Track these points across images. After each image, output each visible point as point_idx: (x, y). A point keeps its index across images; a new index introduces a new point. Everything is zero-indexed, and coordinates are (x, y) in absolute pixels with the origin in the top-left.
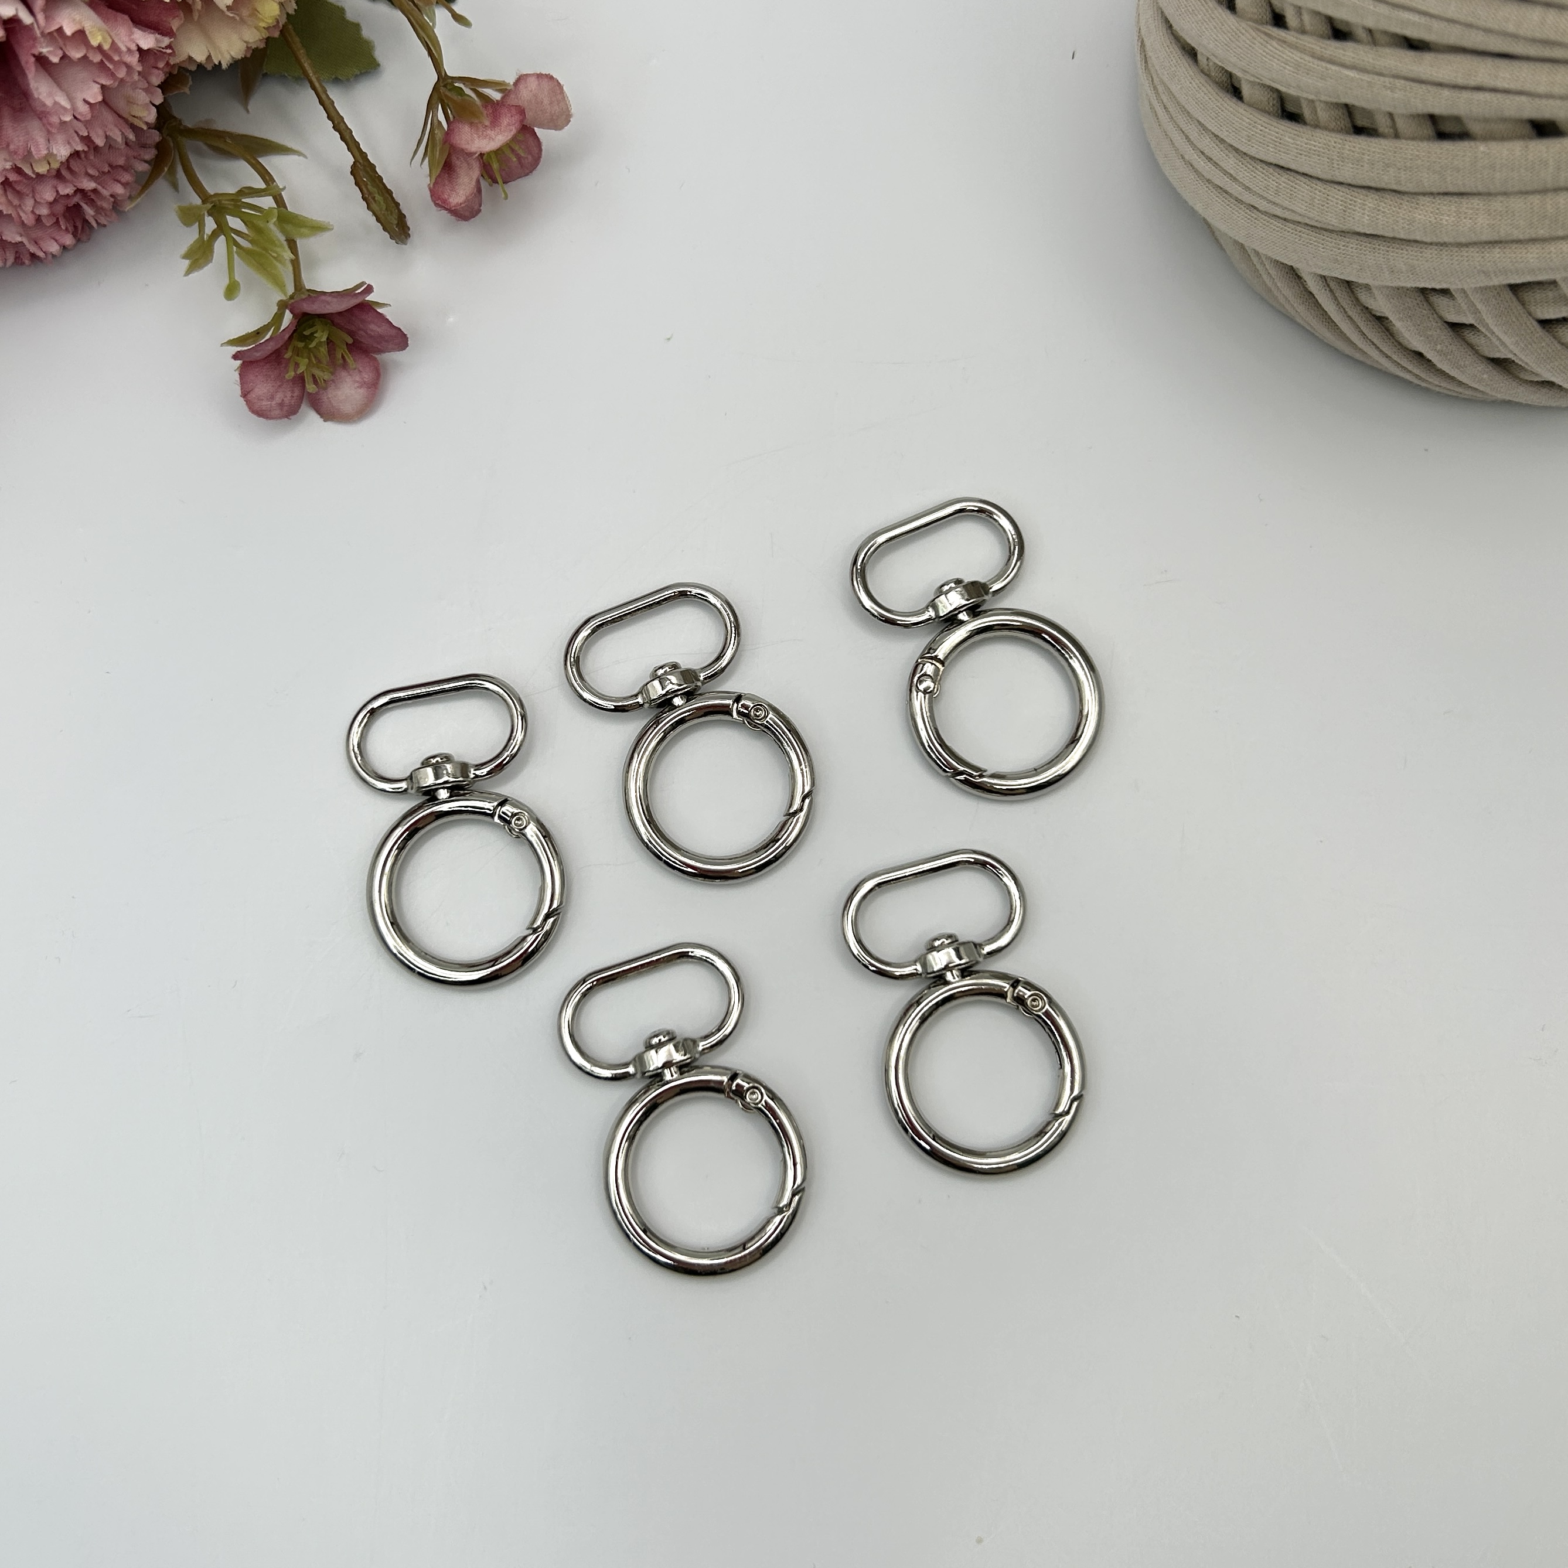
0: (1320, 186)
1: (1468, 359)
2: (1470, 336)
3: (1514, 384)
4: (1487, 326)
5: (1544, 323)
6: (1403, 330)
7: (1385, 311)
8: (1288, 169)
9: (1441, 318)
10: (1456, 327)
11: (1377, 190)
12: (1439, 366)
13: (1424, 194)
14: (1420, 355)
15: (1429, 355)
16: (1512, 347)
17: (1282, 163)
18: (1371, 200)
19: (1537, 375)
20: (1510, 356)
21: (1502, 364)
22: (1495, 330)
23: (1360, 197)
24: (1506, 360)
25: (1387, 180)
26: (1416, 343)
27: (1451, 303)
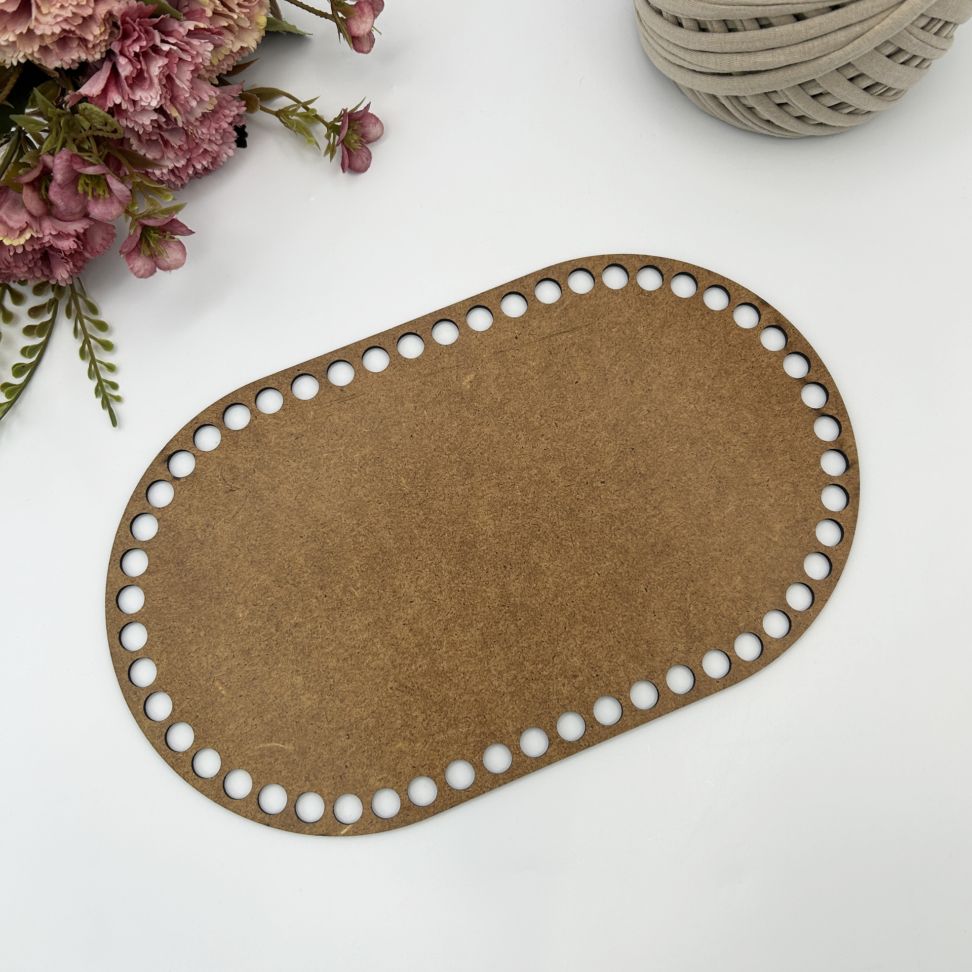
0: (718, 55)
1: (788, 118)
2: (785, 107)
3: (807, 126)
4: (793, 103)
5: (814, 97)
6: (760, 111)
7: (752, 104)
8: (705, 52)
9: (773, 102)
10: (780, 105)
11: (740, 53)
12: (776, 124)
13: (759, 51)
14: (769, 121)
15: (772, 120)
16: (802, 109)
17: (702, 50)
18: (739, 57)
19: (815, 120)
20: (803, 114)
21: (800, 118)
22: (795, 102)
23: (735, 57)
24: (803, 116)
25: (744, 47)
26: (767, 116)
27: (777, 95)
